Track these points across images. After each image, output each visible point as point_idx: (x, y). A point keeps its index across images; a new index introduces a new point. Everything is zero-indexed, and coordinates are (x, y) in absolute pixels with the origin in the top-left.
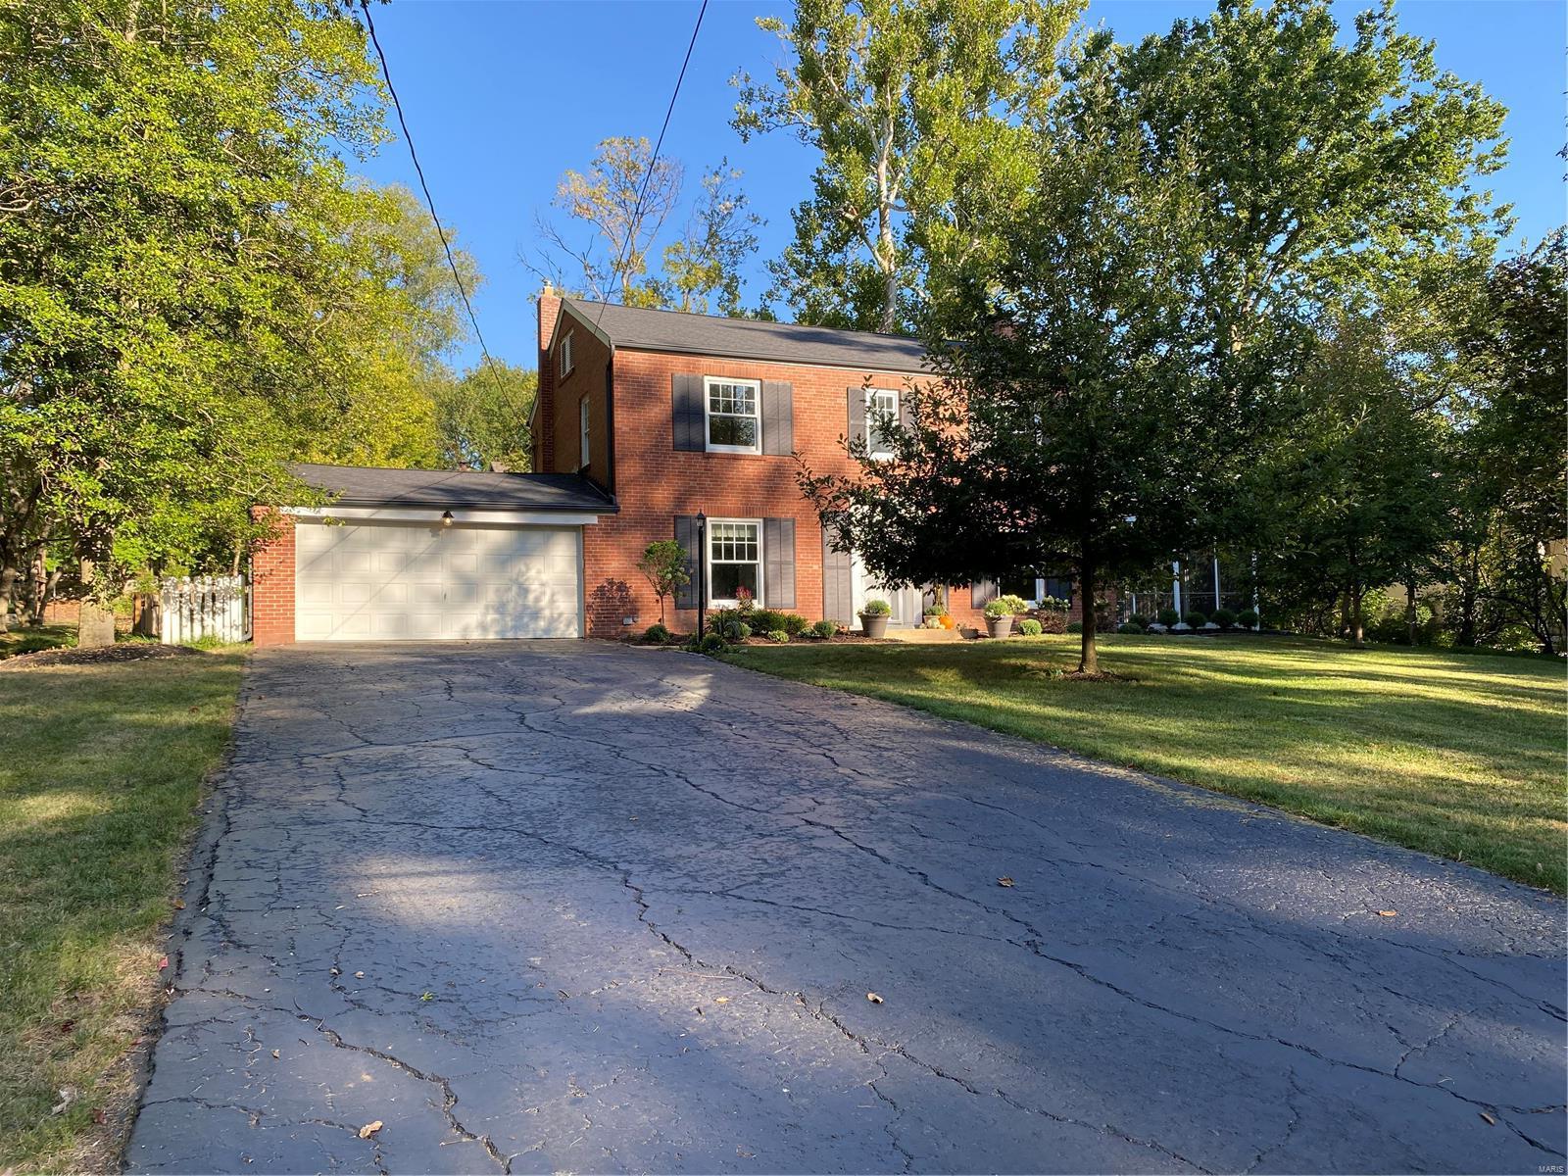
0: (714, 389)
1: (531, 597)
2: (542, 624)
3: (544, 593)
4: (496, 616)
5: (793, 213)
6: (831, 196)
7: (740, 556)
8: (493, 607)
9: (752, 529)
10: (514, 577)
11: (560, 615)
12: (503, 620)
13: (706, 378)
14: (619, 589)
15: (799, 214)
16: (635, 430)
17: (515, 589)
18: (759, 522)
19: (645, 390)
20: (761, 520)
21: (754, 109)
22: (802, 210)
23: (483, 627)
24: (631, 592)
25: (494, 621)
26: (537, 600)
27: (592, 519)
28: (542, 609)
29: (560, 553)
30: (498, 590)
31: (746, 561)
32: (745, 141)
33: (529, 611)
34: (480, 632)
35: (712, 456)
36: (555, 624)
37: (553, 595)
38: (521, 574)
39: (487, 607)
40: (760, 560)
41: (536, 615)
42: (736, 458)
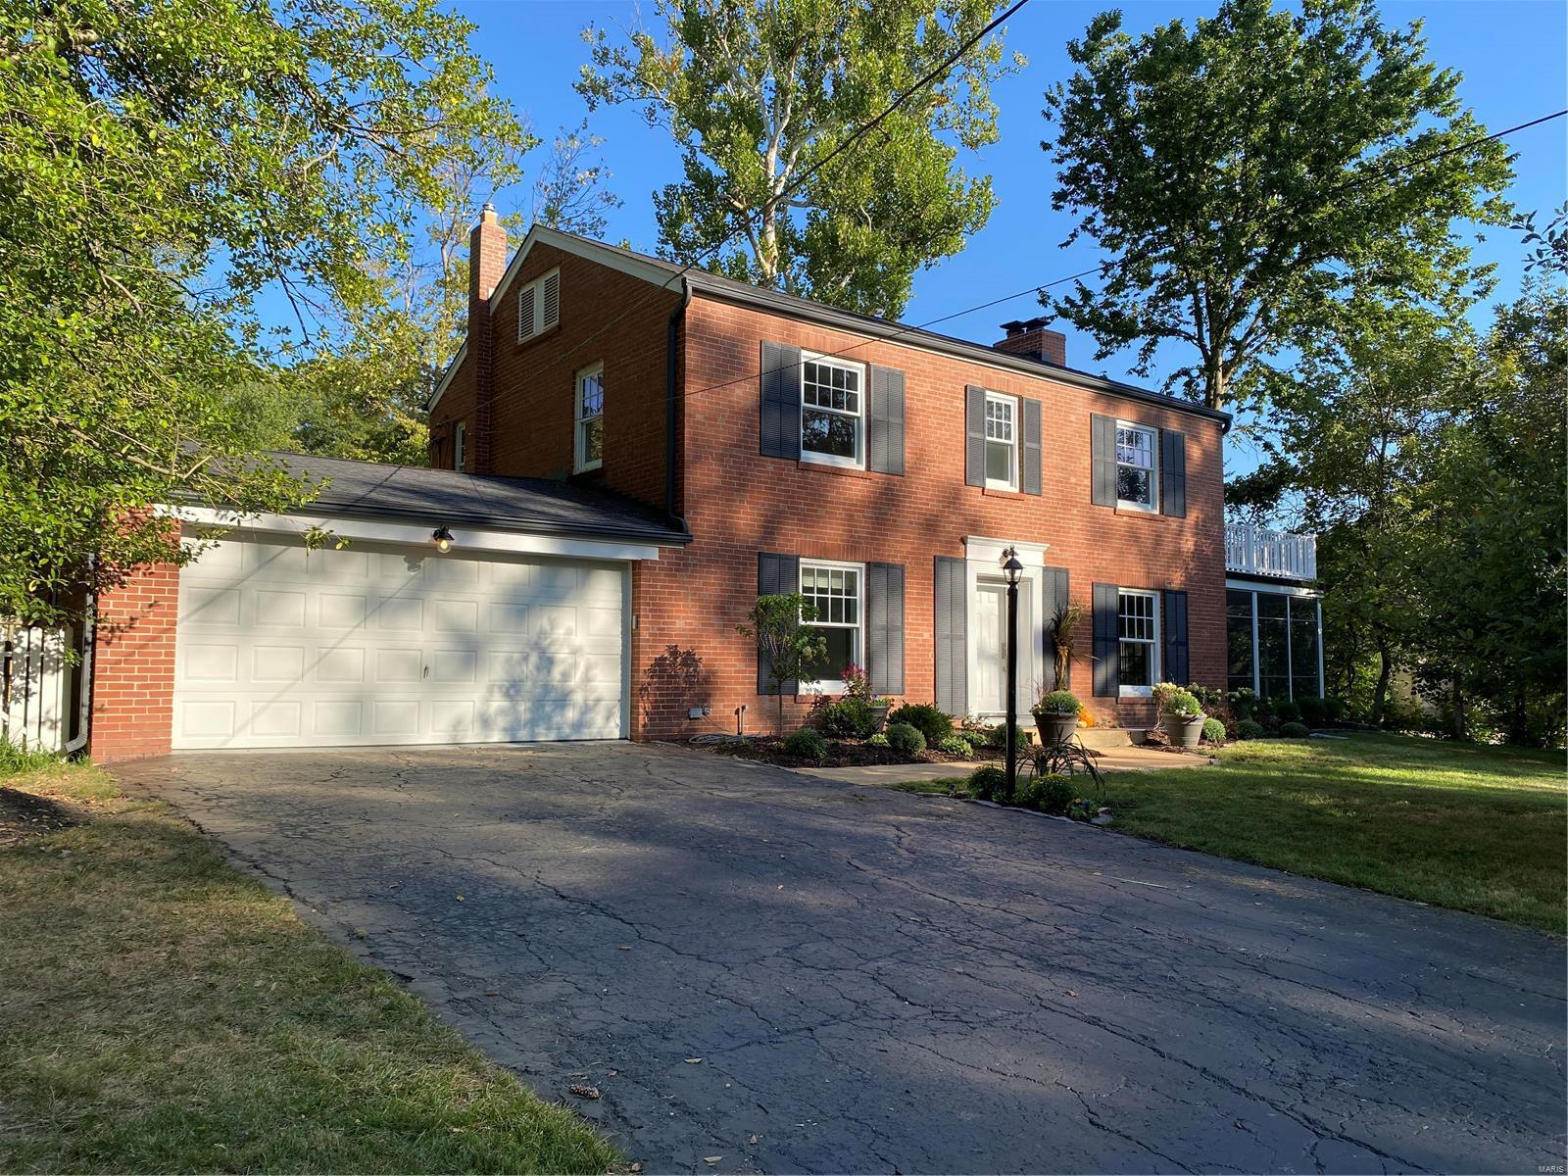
0: (810, 369)
1: (556, 673)
2: (571, 715)
3: (575, 665)
4: (505, 704)
5: (655, 196)
6: (703, 182)
7: (836, 618)
8: (500, 687)
9: (851, 577)
10: (534, 638)
11: (598, 700)
12: (514, 708)
13: (804, 353)
14: (684, 663)
15: (662, 198)
16: (712, 418)
17: (534, 658)
18: (858, 567)
19: (728, 357)
20: (863, 565)
21: (602, 74)
22: (666, 194)
23: (486, 722)
24: (701, 667)
25: (502, 712)
26: (566, 676)
27: (652, 553)
28: (571, 692)
29: (600, 604)
30: (509, 661)
31: (844, 625)
32: (591, 109)
33: (553, 695)
34: (477, 730)
35: (809, 467)
36: (588, 717)
37: (588, 669)
38: (542, 634)
39: (490, 689)
40: (860, 623)
41: (563, 700)
42: (838, 472)
